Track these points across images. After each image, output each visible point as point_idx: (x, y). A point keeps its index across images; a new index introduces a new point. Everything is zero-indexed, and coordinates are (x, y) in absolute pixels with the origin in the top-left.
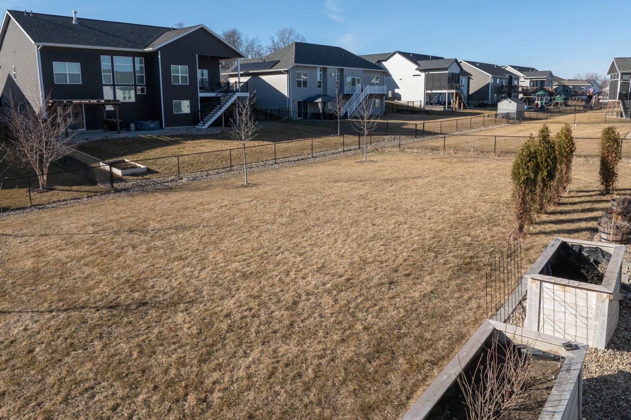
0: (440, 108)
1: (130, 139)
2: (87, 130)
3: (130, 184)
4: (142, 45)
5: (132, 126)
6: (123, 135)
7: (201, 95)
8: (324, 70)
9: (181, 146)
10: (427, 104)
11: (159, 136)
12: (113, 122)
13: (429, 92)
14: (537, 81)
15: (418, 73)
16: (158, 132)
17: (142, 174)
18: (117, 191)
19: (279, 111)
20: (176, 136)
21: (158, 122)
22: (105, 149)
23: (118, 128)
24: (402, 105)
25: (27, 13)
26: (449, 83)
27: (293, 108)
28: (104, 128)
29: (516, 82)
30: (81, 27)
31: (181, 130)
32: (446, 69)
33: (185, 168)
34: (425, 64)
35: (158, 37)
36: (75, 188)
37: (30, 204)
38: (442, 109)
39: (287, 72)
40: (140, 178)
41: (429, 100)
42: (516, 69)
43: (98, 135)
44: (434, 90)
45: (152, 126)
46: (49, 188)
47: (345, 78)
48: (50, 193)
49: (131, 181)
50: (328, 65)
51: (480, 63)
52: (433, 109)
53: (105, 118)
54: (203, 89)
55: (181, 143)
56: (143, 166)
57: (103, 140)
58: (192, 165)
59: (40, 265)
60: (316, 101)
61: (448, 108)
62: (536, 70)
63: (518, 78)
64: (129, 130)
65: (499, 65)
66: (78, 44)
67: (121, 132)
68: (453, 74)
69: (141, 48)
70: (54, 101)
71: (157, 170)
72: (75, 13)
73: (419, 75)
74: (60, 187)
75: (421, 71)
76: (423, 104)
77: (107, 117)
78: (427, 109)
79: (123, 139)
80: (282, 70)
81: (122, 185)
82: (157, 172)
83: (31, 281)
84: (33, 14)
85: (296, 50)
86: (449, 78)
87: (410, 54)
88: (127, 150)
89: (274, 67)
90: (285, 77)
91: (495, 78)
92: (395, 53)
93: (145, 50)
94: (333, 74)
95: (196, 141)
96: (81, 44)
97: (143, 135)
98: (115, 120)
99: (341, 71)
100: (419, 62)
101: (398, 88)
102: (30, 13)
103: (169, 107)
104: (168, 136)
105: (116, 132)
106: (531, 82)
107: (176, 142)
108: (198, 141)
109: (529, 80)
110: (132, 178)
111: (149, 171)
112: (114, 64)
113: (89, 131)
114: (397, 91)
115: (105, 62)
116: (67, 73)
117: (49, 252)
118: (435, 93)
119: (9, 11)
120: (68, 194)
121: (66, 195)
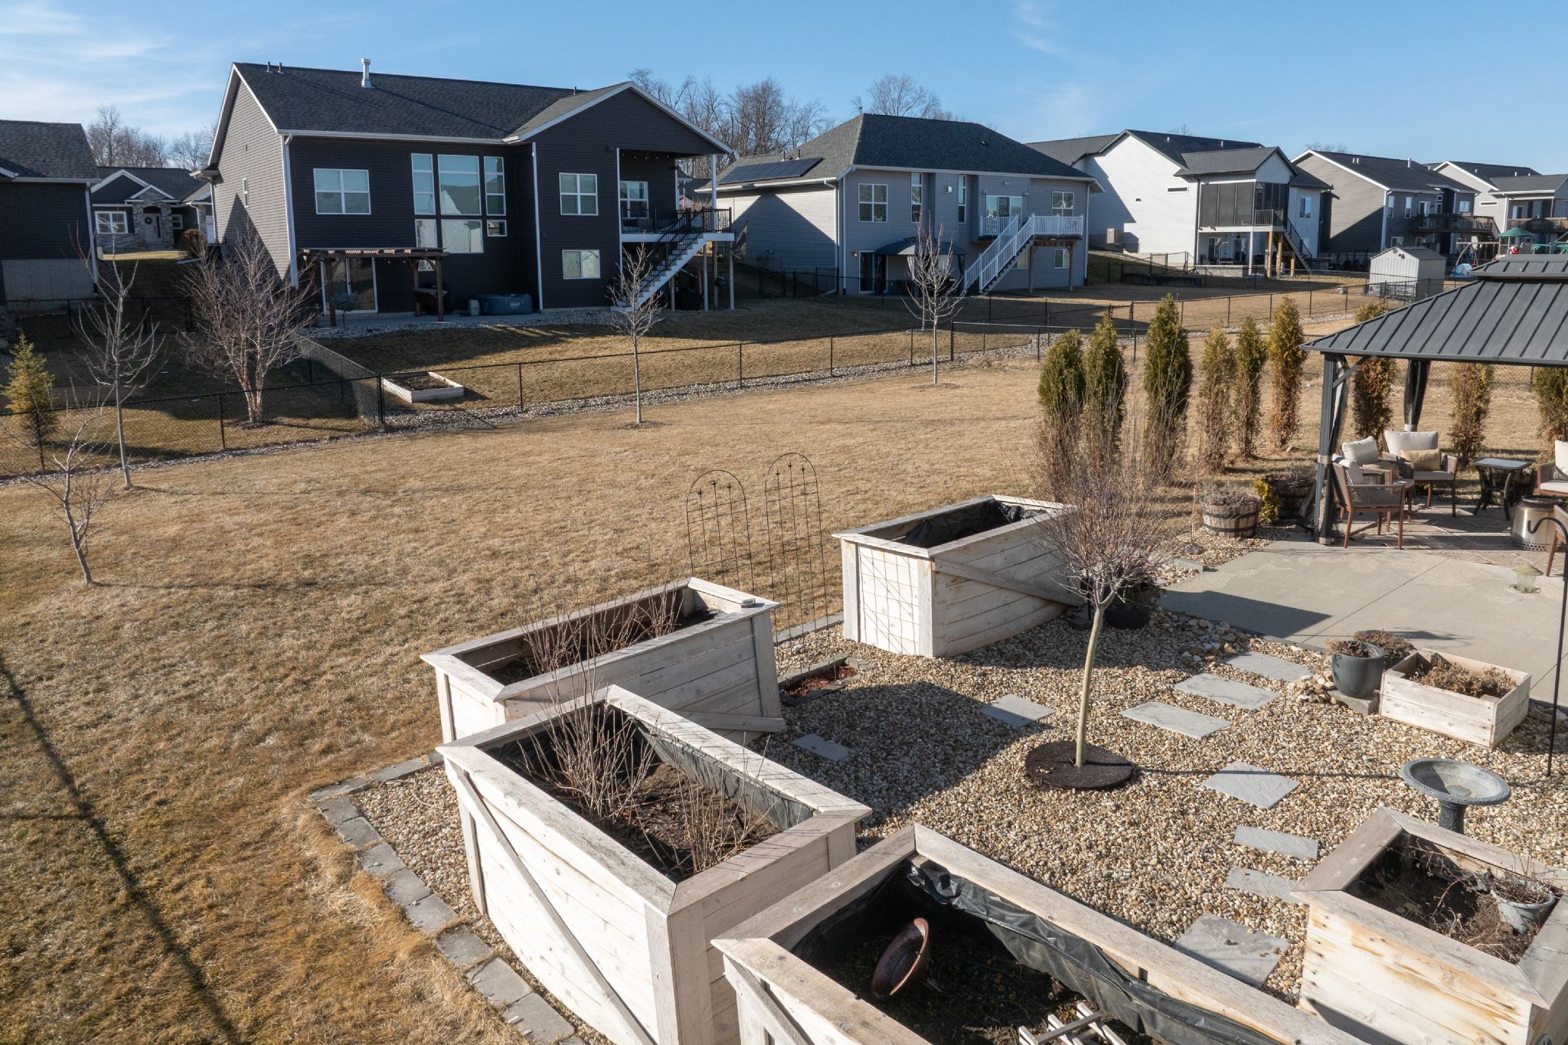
0: (1234, 272)
1: (459, 331)
2: (380, 311)
3: (421, 417)
4: (500, 129)
5: (474, 304)
6: (448, 323)
7: (624, 238)
8: (929, 178)
9: (559, 349)
10: (1202, 259)
11: (520, 328)
12: (428, 295)
13: (1207, 230)
14: (1531, 203)
15: (1182, 182)
16: (521, 320)
17: (453, 400)
18: (391, 429)
19: (816, 275)
20: (558, 328)
21: (527, 297)
22: (402, 350)
23: (441, 308)
24: (1137, 265)
25: (272, 67)
26: (1257, 208)
27: (849, 269)
28: (413, 309)
29: (1464, 206)
30: (377, 95)
31: (577, 314)
32: (1251, 174)
33: (546, 392)
34: (1198, 161)
35: (538, 112)
36: (313, 422)
37: (222, 448)
38: (1239, 274)
39: (836, 184)
40: (447, 407)
41: (1209, 250)
42: (1472, 172)
43: (395, 323)
44: (1219, 225)
45: (515, 305)
46: (266, 419)
47: (980, 197)
48: (265, 430)
49: (426, 411)
50: (940, 167)
51: (1362, 157)
52: (1217, 273)
53: (417, 288)
54: (631, 225)
55: (562, 341)
56: (457, 385)
57: (402, 334)
58: (561, 386)
59: (188, 533)
60: (903, 253)
61: (1255, 270)
62: (1534, 173)
63: (1470, 195)
64: (465, 312)
65: (1421, 162)
66: (364, 131)
67: (445, 317)
68: (1268, 186)
69: (497, 137)
70: (311, 251)
71: (487, 394)
72: (367, 63)
73: (1185, 189)
74: (286, 420)
75: (1189, 178)
76: (1191, 261)
77: (422, 286)
78: (1202, 272)
79: (444, 331)
80: (825, 180)
81: (403, 420)
82: (484, 398)
83: (162, 552)
84: (284, 69)
85: (863, 133)
86: (1258, 197)
87: (1166, 136)
88: (445, 354)
89: (808, 174)
90: (831, 195)
91: (1399, 198)
92: (1124, 136)
93: (505, 140)
94: (950, 189)
95: (596, 339)
96: (371, 131)
97: (489, 324)
98: (432, 292)
99: (973, 181)
100: (1185, 156)
101: (1133, 221)
102: (277, 67)
103: (554, 265)
104: (540, 328)
105: (436, 317)
106: (1511, 204)
107: (554, 340)
108: (601, 339)
109: (1505, 202)
110: (430, 406)
111: (469, 395)
112: (440, 172)
113: (385, 315)
114: (1128, 228)
115: (420, 166)
116: (343, 191)
117: (214, 516)
118: (1225, 235)
119: (236, 64)
120: (298, 433)
121: (293, 434)
